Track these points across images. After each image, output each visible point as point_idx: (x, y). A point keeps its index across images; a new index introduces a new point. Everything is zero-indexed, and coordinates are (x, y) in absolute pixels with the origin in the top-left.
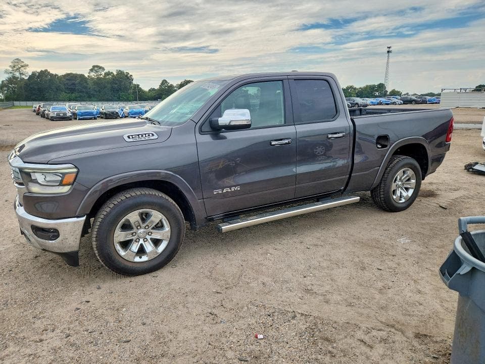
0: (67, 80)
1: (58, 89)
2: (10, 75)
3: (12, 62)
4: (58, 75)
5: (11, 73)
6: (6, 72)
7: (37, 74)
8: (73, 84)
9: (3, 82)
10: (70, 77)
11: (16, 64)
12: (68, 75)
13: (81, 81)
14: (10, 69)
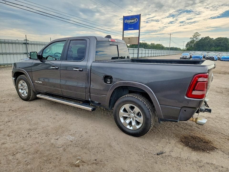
0: (217, 41)
1: (211, 46)
2: (192, 40)
3: (194, 34)
4: (213, 39)
5: (192, 39)
6: (191, 38)
7: (204, 38)
8: (220, 43)
9: (188, 42)
10: (219, 39)
11: (195, 35)
12: (219, 38)
13: (225, 41)
14: (193, 37)
